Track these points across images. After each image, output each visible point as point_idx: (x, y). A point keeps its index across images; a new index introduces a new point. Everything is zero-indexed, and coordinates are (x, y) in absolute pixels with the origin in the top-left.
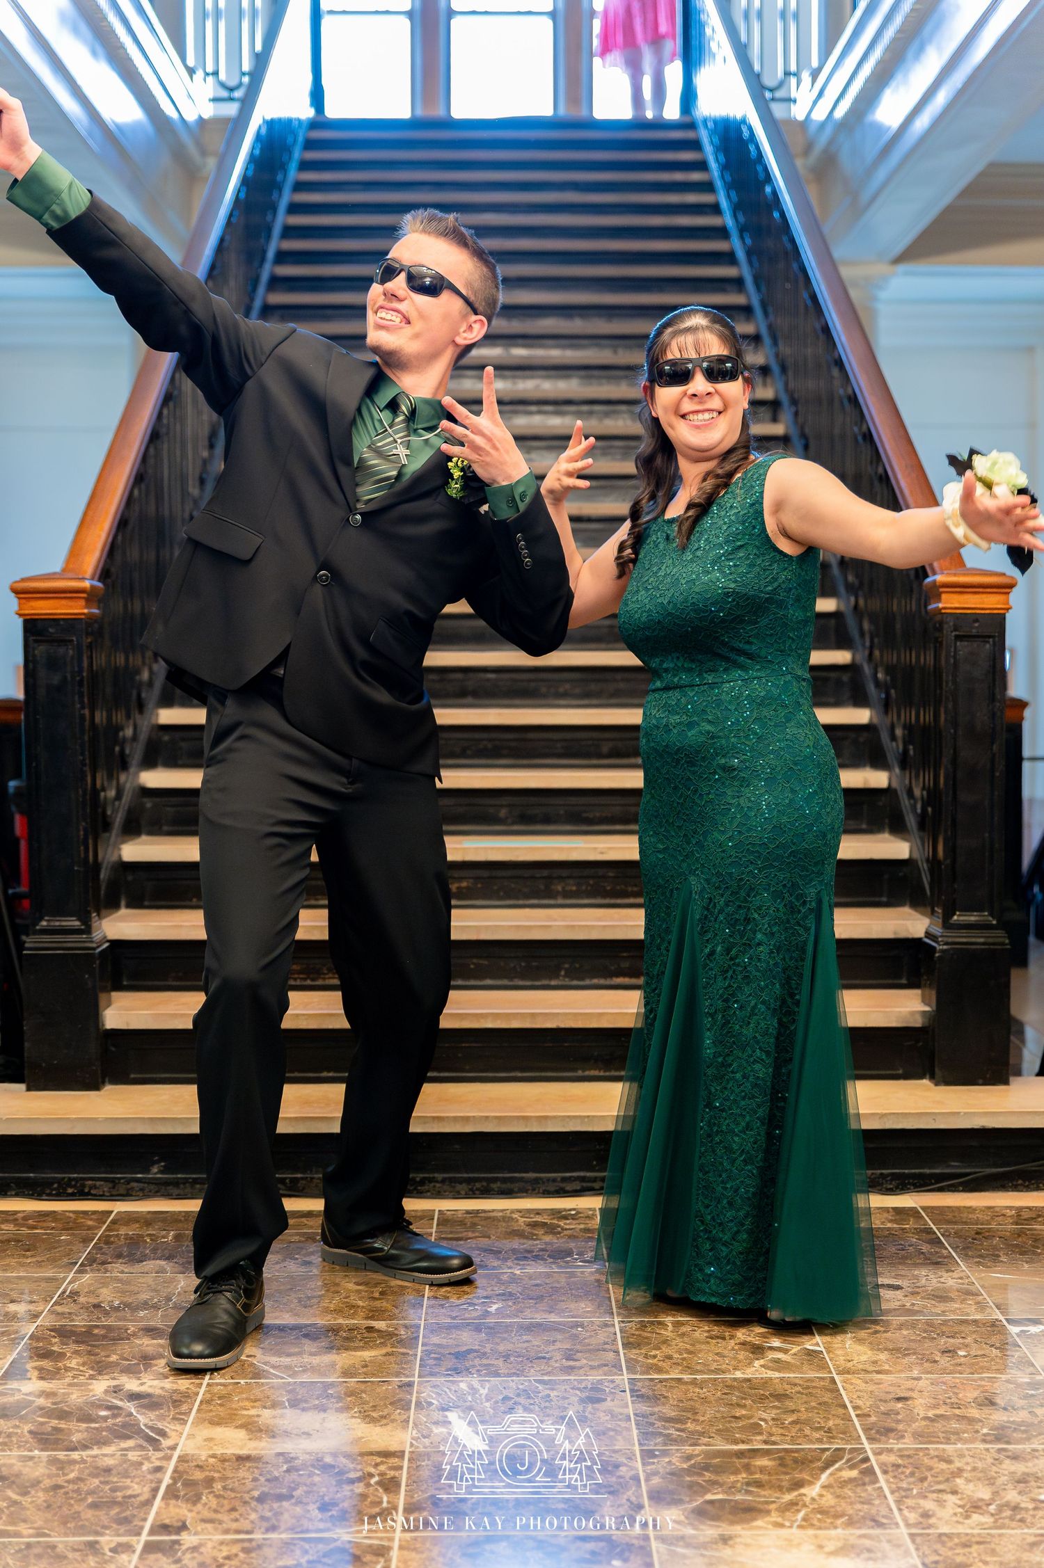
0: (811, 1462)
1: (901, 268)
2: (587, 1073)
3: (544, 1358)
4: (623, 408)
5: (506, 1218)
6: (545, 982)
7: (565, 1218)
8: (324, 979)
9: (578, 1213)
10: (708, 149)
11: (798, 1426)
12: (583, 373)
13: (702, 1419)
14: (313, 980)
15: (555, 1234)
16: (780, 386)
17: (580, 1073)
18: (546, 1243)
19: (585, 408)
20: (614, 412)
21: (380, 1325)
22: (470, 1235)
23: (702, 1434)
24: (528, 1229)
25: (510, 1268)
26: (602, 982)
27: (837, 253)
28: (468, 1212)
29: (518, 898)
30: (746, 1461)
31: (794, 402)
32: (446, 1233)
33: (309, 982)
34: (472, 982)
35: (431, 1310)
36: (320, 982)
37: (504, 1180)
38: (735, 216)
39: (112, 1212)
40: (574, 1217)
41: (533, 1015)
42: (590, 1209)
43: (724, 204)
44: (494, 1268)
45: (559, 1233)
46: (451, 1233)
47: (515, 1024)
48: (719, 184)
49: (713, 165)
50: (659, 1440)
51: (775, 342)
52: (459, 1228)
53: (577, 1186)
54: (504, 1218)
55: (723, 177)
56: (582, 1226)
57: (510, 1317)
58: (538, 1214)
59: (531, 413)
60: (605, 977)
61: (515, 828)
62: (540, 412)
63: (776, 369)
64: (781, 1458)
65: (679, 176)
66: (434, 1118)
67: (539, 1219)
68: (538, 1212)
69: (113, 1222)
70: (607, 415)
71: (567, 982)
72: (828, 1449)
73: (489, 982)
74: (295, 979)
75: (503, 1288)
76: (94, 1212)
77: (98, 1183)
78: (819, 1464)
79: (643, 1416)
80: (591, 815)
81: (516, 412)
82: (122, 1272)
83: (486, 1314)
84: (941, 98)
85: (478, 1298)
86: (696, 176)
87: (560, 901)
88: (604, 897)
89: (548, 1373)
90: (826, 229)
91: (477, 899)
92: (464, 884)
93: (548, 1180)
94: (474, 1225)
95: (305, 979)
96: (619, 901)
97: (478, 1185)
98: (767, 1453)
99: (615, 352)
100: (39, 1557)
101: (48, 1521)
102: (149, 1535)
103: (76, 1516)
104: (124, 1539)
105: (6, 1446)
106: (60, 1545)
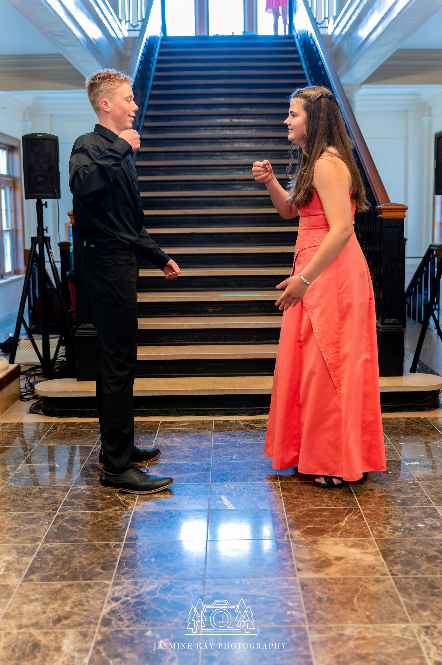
0: (342, 513)
1: (363, 86)
2: (263, 373)
3: (252, 475)
4: (271, 140)
5: (237, 423)
6: (248, 342)
7: (256, 423)
8: (175, 342)
9: (261, 421)
10: (298, 46)
11: (337, 500)
12: (256, 128)
13: (305, 497)
14: (171, 342)
15: (253, 429)
17: (260, 373)
18: (251, 433)
19: (258, 140)
20: (268, 141)
21: (197, 463)
22: (226, 430)
23: (305, 503)
24: (244, 427)
25: (239, 442)
26: (267, 342)
27: (343, 81)
28: (224, 421)
29: (238, 313)
30: (320, 513)
32: (217, 429)
33: (169, 343)
34: (224, 342)
35: (213, 458)
36: (173, 343)
37: (236, 410)
38: (308, 71)
40: (260, 423)
41: (245, 354)
42: (264, 420)
43: (304, 66)
44: (234, 442)
45: (255, 429)
46: (219, 429)
47: (239, 358)
48: (302, 59)
49: (300, 52)
50: (291, 505)
52: (221, 427)
53: (260, 412)
54: (236, 423)
55: (303, 57)
56: (262, 426)
57: (240, 460)
58: (247, 422)
59: (240, 142)
60: (268, 340)
61: (237, 288)
62: (242, 142)
64: (332, 512)
65: (288, 56)
66: (212, 390)
67: (247, 423)
68: (247, 421)
70: (265, 142)
71: (255, 342)
72: (347, 508)
73: (229, 342)
74: (165, 342)
75: (237, 449)
78: (344, 514)
79: (286, 496)
80: (262, 284)
81: (234, 142)
83: (232, 459)
85: (229, 453)
86: (294, 56)
87: (252, 314)
88: (267, 312)
89: (254, 481)
90: (338, 73)
91: (225, 313)
92: (220, 309)
93: (250, 409)
94: (226, 426)
95: (168, 342)
96: (272, 314)
97: (227, 412)
98: (327, 510)
99: (268, 120)
100: (90, 549)
101: (93, 536)
102: (125, 541)
103: (101, 534)
104: (118, 543)
105: (77, 509)
106: (97, 545)
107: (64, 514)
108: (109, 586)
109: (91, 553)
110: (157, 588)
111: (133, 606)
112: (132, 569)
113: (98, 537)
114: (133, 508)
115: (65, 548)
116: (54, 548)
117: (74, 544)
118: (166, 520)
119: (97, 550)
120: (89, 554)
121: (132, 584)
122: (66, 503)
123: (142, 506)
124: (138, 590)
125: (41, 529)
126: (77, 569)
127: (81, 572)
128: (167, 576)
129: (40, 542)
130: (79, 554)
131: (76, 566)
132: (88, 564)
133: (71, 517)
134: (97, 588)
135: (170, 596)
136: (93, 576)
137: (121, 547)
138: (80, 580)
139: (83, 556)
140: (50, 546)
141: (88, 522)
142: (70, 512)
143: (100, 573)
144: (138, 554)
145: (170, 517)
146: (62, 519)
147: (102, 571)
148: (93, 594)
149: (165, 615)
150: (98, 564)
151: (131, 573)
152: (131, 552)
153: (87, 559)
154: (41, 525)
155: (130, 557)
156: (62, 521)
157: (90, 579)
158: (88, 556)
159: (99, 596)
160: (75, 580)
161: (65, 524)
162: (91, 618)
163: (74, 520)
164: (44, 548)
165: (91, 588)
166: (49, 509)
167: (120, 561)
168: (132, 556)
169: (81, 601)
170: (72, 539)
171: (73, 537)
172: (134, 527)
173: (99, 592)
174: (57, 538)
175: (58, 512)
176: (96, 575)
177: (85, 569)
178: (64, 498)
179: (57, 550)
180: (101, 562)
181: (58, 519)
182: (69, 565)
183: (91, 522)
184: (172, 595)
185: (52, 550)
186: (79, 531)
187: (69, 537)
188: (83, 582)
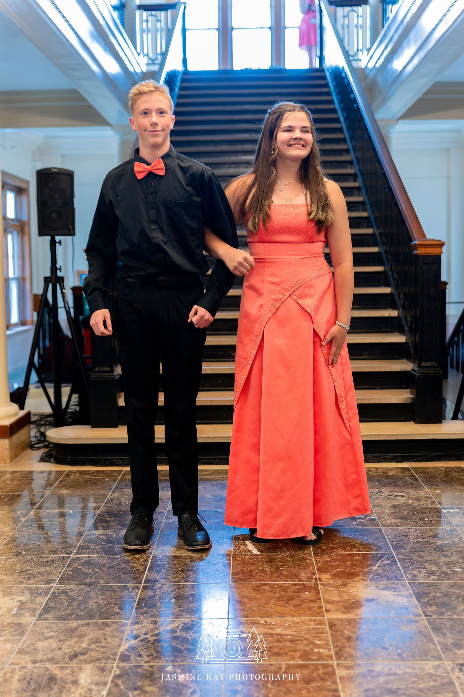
1: (400, 122)
11: (369, 545)
13: (335, 543)
16: (357, 168)
21: (220, 510)
23: (335, 548)
31: (362, 174)
39: (123, 471)
48: (336, 101)
49: (334, 93)
50: (320, 550)
51: (355, 152)
55: (337, 98)
63: (355, 162)
69: (124, 474)
72: (380, 553)
76: (117, 471)
77: (118, 460)
78: (376, 559)
82: (128, 492)
84: (416, 61)
86: (328, 98)
100: (107, 590)
101: (108, 578)
102: (144, 583)
103: (119, 577)
104: (136, 585)
105: (93, 553)
106: (114, 587)
107: (79, 558)
108: (128, 625)
109: (108, 594)
110: (178, 627)
111: (153, 644)
112: (151, 610)
113: (115, 580)
114: (152, 552)
115: (80, 590)
116: (70, 589)
117: (90, 586)
118: (187, 564)
119: (115, 591)
120: (106, 595)
121: (152, 623)
122: (81, 547)
123: (162, 551)
124: (157, 628)
125: (55, 572)
126: (93, 609)
127: (98, 611)
128: (188, 616)
129: (54, 583)
130: (96, 594)
131: (92, 606)
132: (104, 604)
133: (86, 560)
134: (114, 626)
135: (191, 634)
136: (111, 615)
137: (140, 589)
138: (96, 619)
139: (100, 596)
140: (65, 588)
141: (104, 565)
142: (85, 556)
143: (118, 613)
144: (158, 595)
145: (191, 561)
146: (77, 562)
147: (119, 611)
148: (110, 632)
149: (186, 652)
150: (116, 604)
151: (150, 613)
152: (149, 593)
153: (103, 599)
154: (55, 568)
155: (149, 598)
156: (77, 564)
157: (107, 619)
158: (104, 597)
159: (116, 633)
160: (92, 620)
161: (80, 567)
162: (109, 654)
163: (88, 564)
164: (59, 589)
165: (109, 627)
166: (63, 553)
167: (138, 602)
168: (151, 597)
169: (98, 638)
170: (87, 581)
171: (89, 579)
172: (153, 570)
173: (117, 630)
174: (72, 580)
175: (72, 556)
176: (114, 615)
177: (102, 609)
178: (79, 542)
179: (72, 591)
180: (118, 602)
181: (73, 562)
182: (85, 605)
183: (108, 565)
184: (193, 633)
185: (67, 591)
186: (95, 574)
187: (85, 580)
188: (100, 622)
